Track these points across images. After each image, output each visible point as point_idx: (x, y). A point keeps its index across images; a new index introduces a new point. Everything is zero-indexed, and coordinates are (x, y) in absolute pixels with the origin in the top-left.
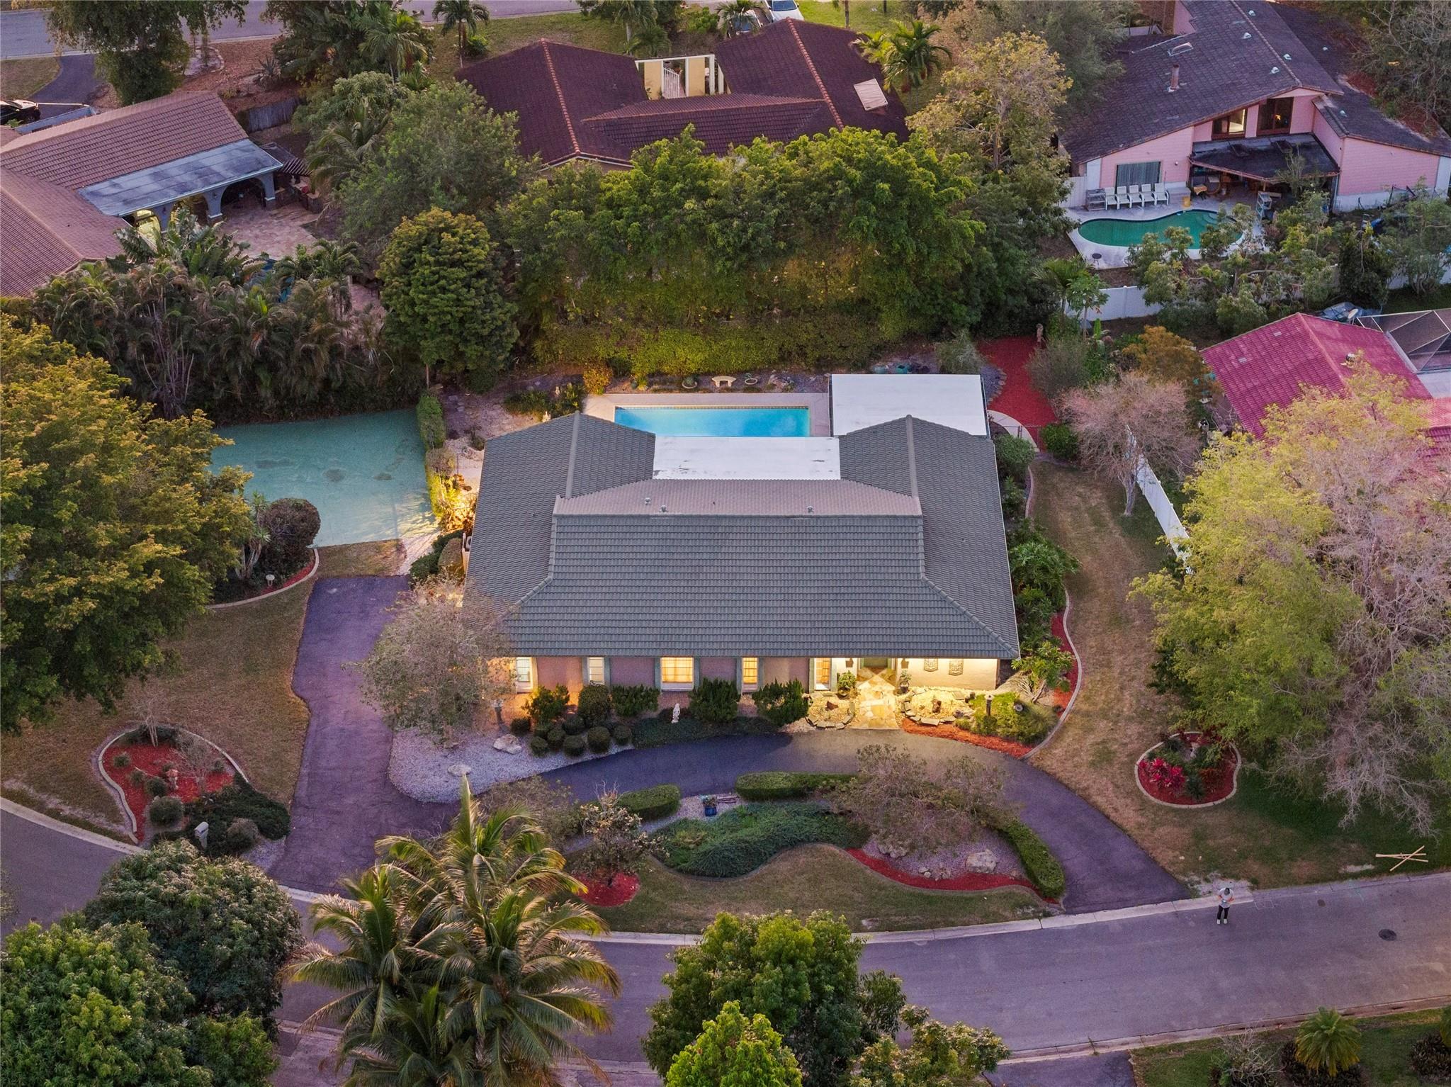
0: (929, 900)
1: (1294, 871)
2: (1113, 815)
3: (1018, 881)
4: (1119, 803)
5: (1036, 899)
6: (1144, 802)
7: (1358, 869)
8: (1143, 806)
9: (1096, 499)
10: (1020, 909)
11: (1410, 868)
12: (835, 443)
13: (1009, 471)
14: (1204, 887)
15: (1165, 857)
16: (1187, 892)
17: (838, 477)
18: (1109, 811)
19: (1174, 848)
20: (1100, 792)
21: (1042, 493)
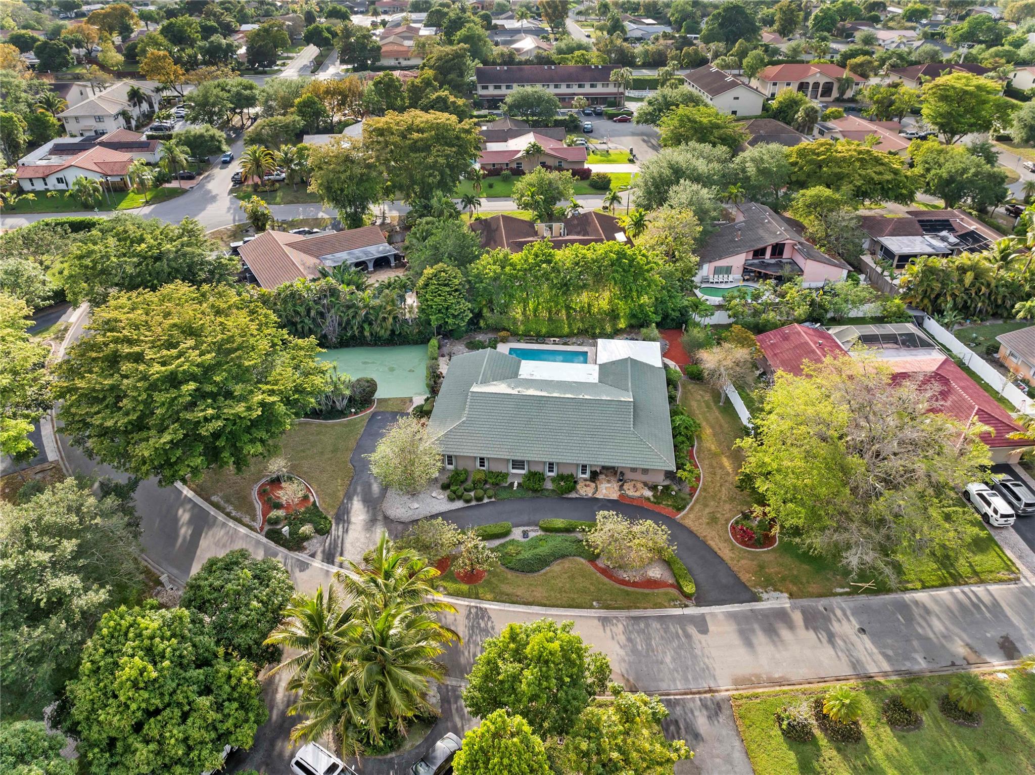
0: (628, 593)
1: (810, 589)
2: (719, 552)
3: (672, 586)
4: (721, 545)
5: (682, 598)
6: (734, 545)
7: (841, 590)
8: (733, 548)
9: (708, 397)
10: (672, 602)
11: (868, 591)
12: (597, 367)
13: (671, 383)
14: (765, 596)
15: (745, 577)
16: (756, 598)
17: (597, 381)
18: (716, 550)
19: (748, 572)
20: (712, 539)
21: (684, 393)
